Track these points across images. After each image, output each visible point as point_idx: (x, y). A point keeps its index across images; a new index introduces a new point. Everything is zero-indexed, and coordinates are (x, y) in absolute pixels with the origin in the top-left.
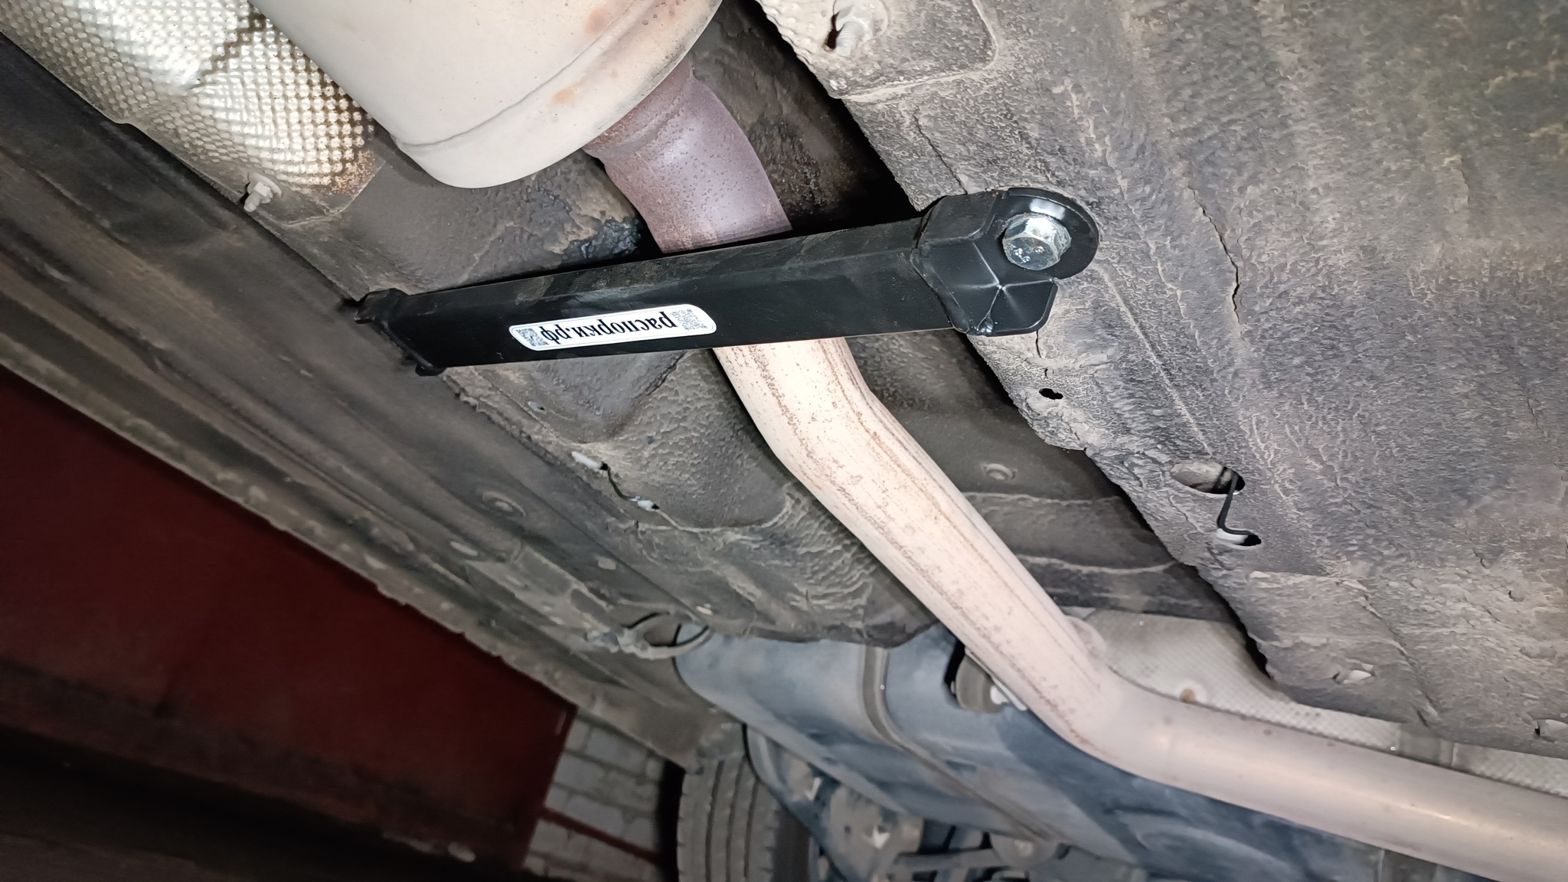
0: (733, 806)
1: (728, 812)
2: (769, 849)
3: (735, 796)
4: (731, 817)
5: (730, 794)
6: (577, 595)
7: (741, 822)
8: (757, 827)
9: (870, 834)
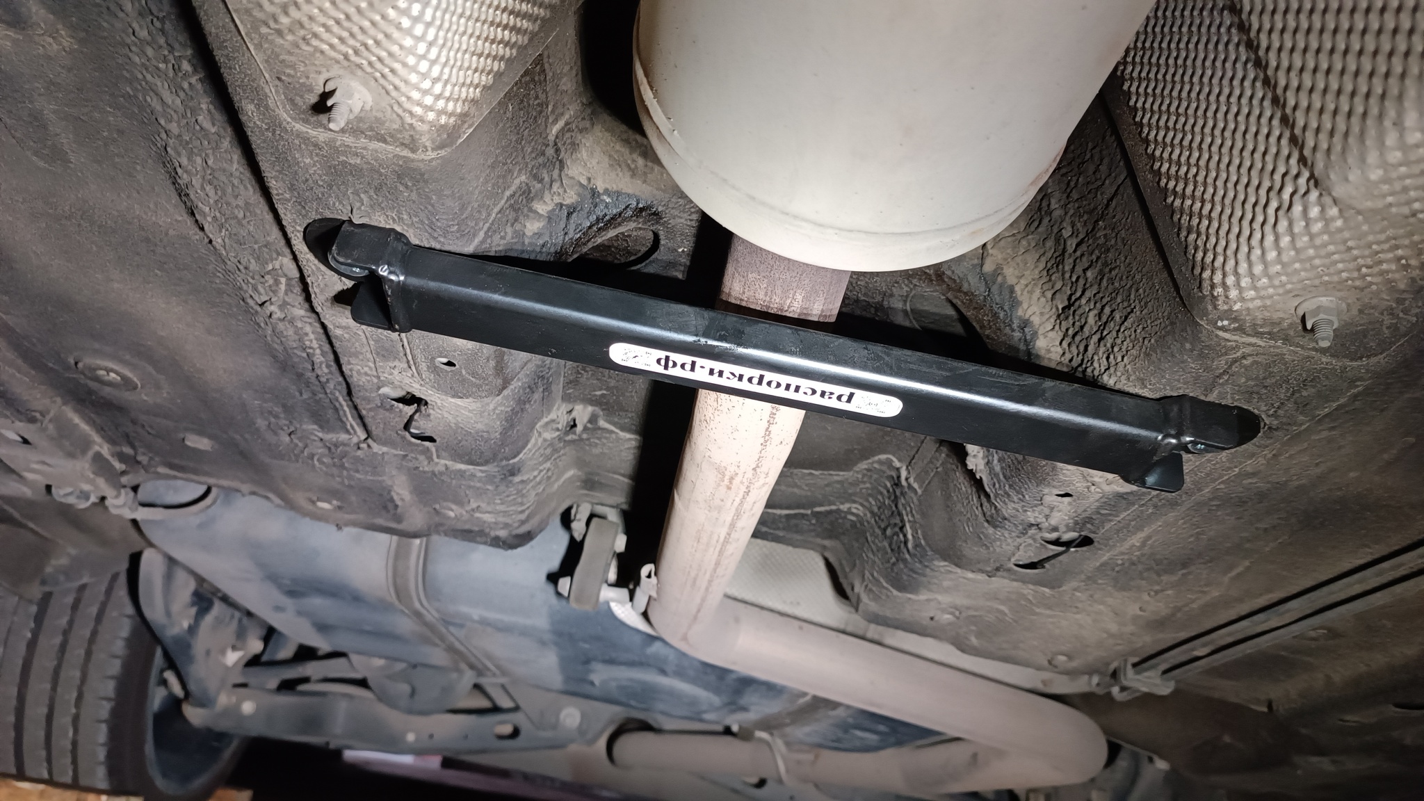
0: (66, 633)
1: (58, 640)
2: (112, 677)
3: (71, 623)
4: (63, 648)
5: (64, 621)
6: (98, 457)
7: (76, 652)
8: (99, 656)
9: (223, 652)
